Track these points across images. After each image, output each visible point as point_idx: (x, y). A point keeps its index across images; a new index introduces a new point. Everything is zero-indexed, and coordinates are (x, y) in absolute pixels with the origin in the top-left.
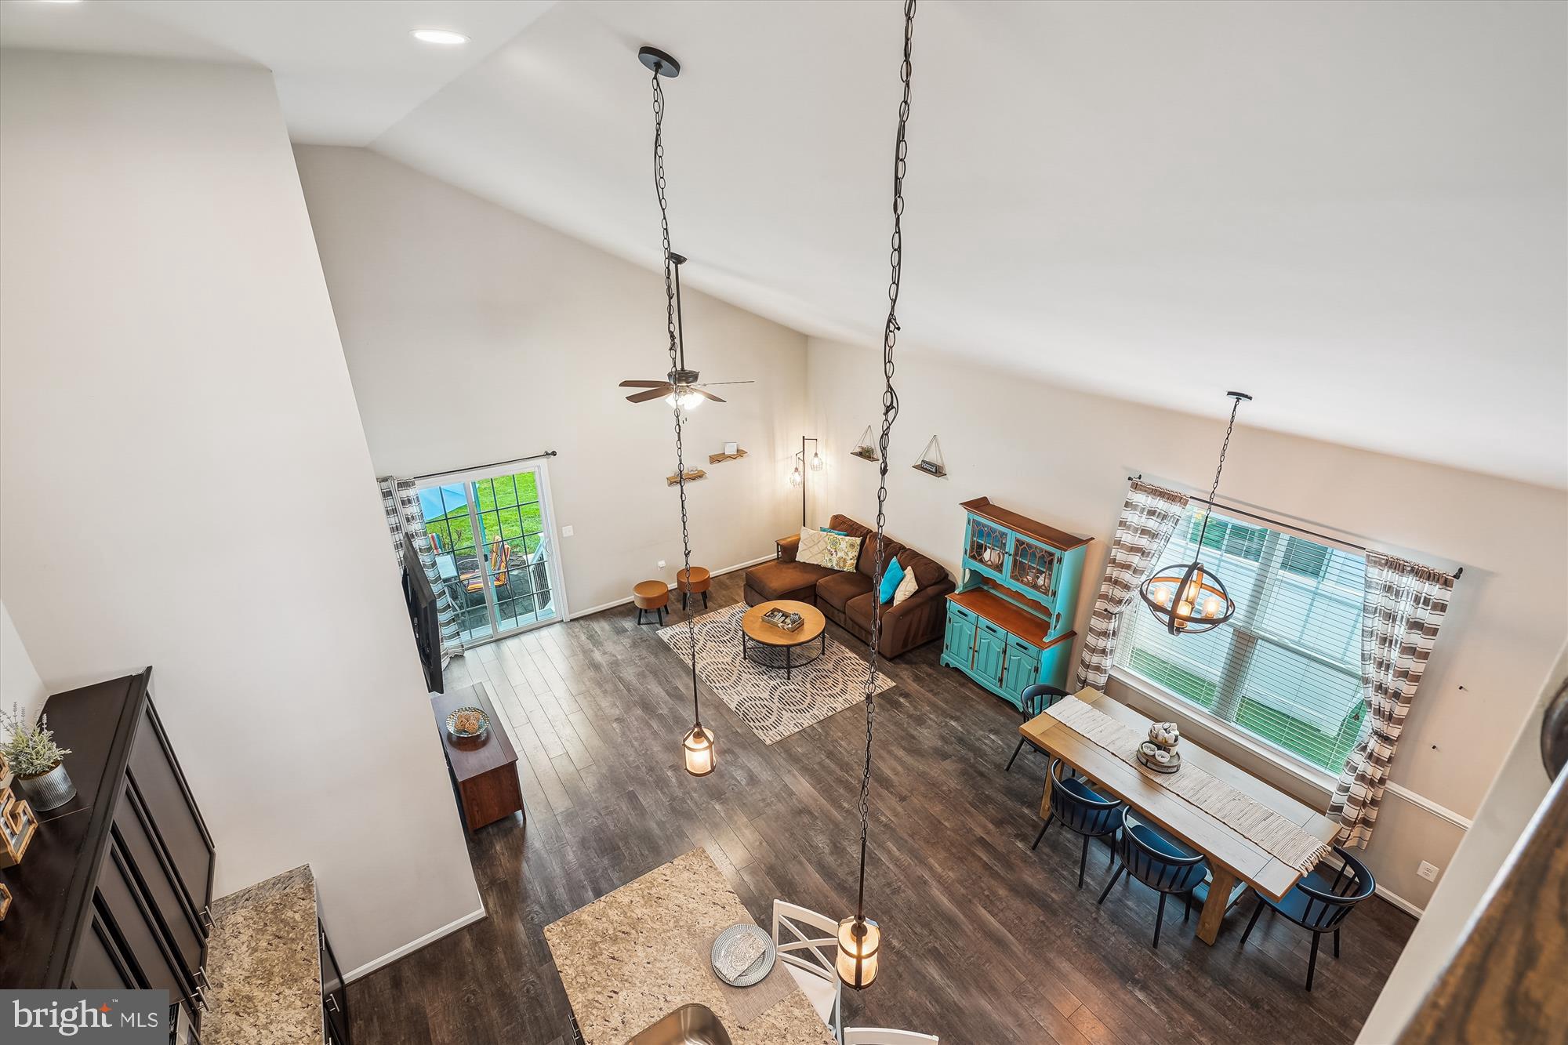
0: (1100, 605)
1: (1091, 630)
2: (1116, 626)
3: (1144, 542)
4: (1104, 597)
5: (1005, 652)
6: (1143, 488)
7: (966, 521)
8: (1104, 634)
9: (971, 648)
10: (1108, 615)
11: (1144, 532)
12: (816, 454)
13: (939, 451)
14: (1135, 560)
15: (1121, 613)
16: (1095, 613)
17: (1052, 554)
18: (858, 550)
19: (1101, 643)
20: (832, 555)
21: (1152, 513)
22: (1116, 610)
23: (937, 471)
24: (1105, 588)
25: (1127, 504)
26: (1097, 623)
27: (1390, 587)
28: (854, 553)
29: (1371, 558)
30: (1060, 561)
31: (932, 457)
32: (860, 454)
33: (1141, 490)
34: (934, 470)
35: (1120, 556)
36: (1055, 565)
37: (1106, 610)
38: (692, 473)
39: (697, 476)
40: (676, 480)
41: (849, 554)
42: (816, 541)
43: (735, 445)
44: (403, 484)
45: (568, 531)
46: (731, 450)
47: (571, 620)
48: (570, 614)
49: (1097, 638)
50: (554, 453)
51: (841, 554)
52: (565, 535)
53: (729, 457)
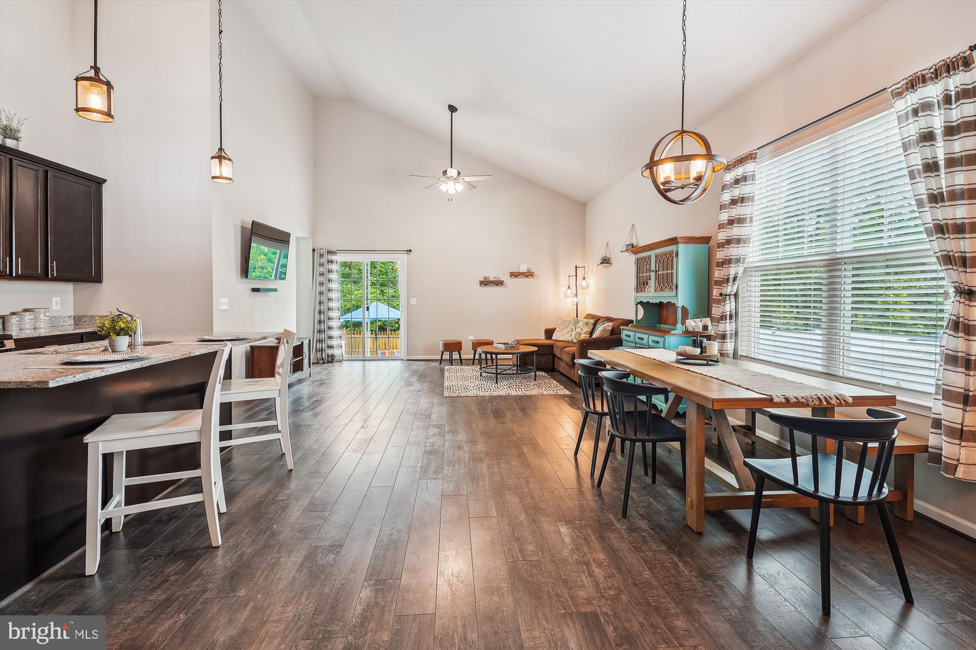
0: (716, 292)
3: (734, 212)
4: (718, 283)
6: (729, 167)
7: (634, 265)
8: (723, 318)
11: (733, 202)
13: (635, 233)
15: (736, 295)
16: (714, 301)
17: (672, 252)
20: (572, 331)
21: (736, 182)
22: (728, 289)
24: (717, 274)
29: (896, 92)
30: (677, 255)
31: (632, 240)
32: (602, 263)
33: (729, 169)
35: (722, 236)
36: (674, 260)
38: (495, 280)
39: (499, 283)
40: (485, 283)
41: (584, 329)
42: (567, 325)
43: (526, 265)
44: (330, 252)
45: (413, 301)
46: (523, 269)
47: (408, 360)
48: (407, 355)
49: (717, 324)
50: (410, 251)
51: (578, 330)
52: (411, 303)
53: (522, 273)
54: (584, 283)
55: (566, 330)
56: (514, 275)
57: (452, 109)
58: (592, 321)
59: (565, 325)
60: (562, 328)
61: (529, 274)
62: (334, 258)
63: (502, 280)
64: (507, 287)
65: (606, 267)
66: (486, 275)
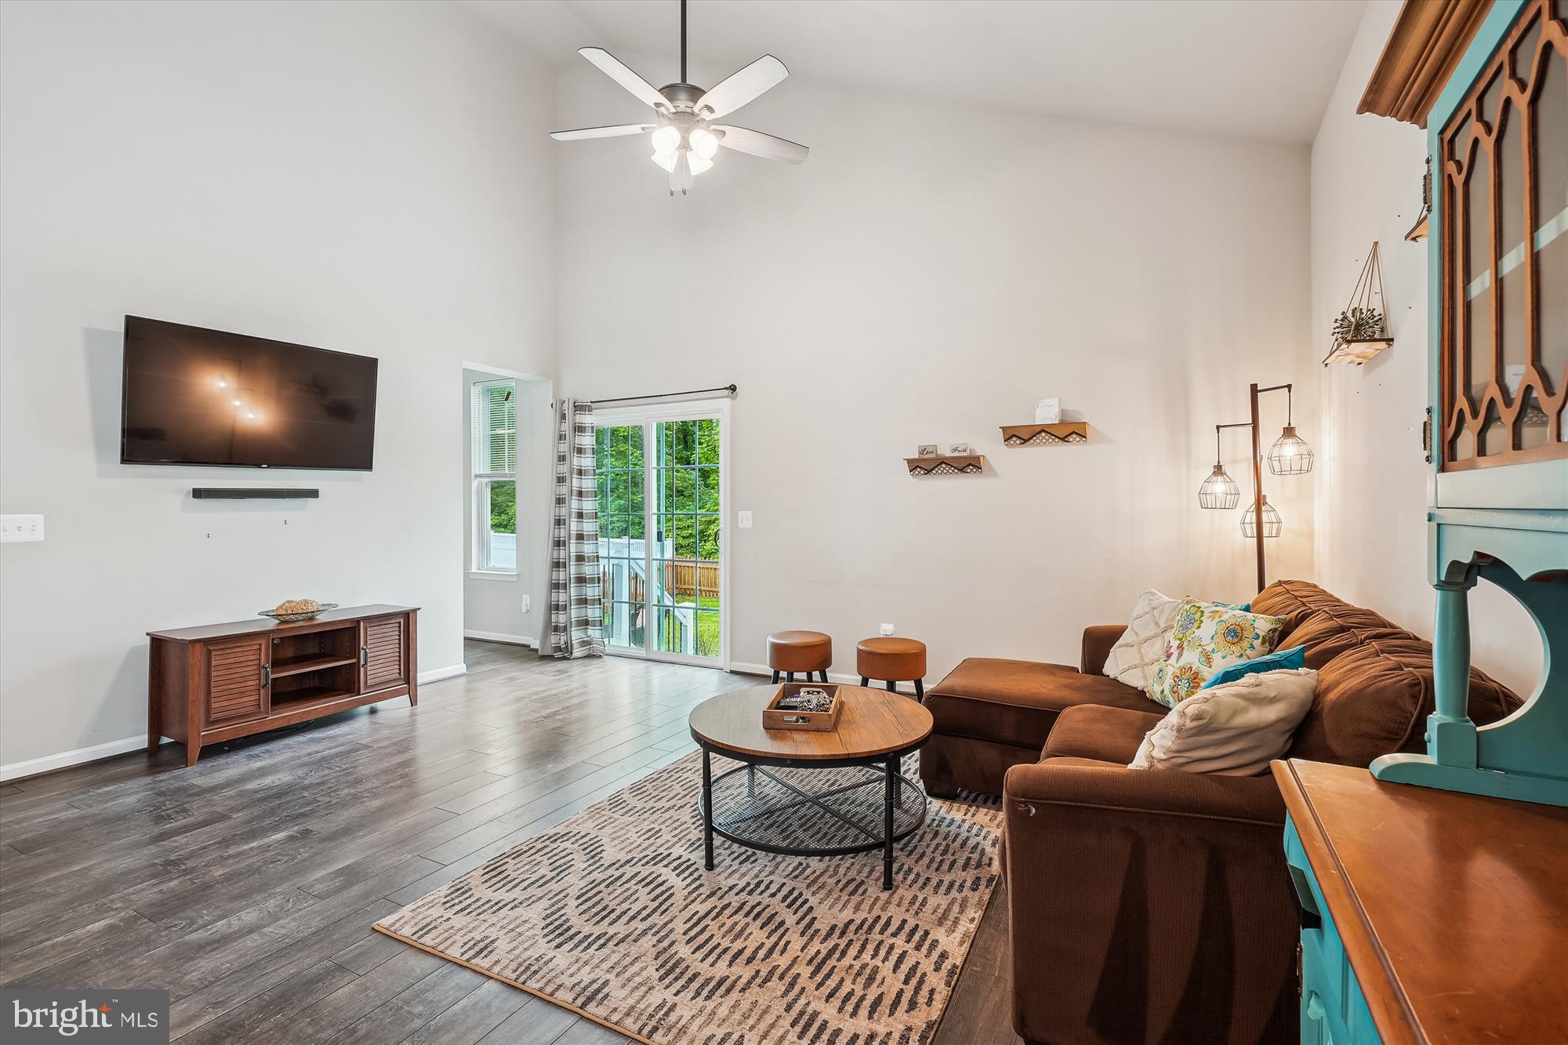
12: (1289, 431)
20: (1168, 659)
38: (956, 454)
39: (968, 464)
40: (926, 465)
41: (1217, 658)
42: (1163, 625)
43: (1055, 402)
44: (579, 408)
45: (745, 519)
46: (1047, 414)
47: (731, 671)
48: (732, 660)
50: (733, 388)
51: (1190, 657)
53: (1043, 430)
54: (1290, 449)
55: (1158, 643)
56: (1016, 436)
59: (1157, 623)
60: (1144, 634)
61: (1069, 431)
62: (587, 419)
63: (976, 453)
64: (993, 474)
65: (1367, 364)
66: (927, 441)
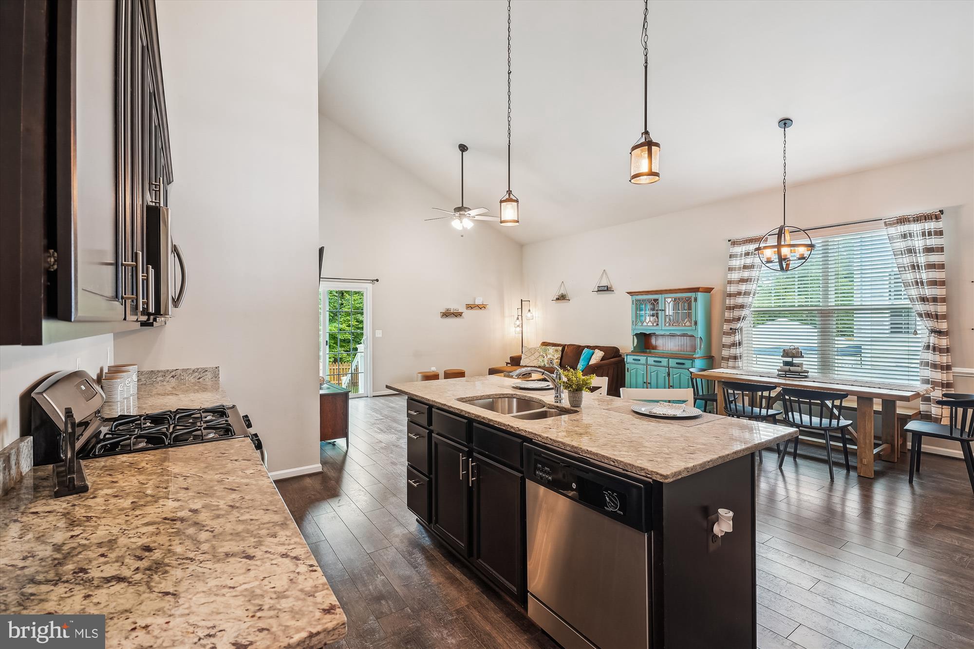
0: (726, 327)
1: (724, 346)
2: (740, 338)
3: (746, 274)
4: (728, 321)
5: (669, 374)
6: (738, 243)
7: (631, 303)
8: (734, 345)
9: (645, 383)
10: (733, 331)
11: (745, 267)
12: (529, 310)
13: (608, 278)
14: (743, 287)
15: (741, 329)
16: (724, 333)
17: (690, 298)
18: (561, 354)
19: (733, 351)
20: (544, 357)
21: (747, 254)
22: (738, 325)
23: (607, 289)
24: (728, 315)
25: (731, 256)
26: (726, 340)
27: (905, 234)
28: (559, 355)
29: (887, 223)
30: (696, 300)
31: (604, 283)
32: (558, 299)
33: (737, 244)
34: (606, 289)
35: (733, 289)
36: (693, 303)
37: (731, 329)
38: (455, 311)
39: (458, 315)
40: (447, 314)
41: (555, 355)
42: (533, 353)
43: (480, 298)
45: (379, 333)
46: (477, 301)
47: (373, 396)
48: (374, 392)
49: (729, 349)
50: (377, 280)
51: (549, 356)
52: (377, 336)
53: (477, 306)
54: (529, 315)
55: (533, 357)
56: (470, 307)
57: (463, 148)
58: (560, 348)
59: (531, 353)
60: (529, 355)
61: (482, 306)
63: (460, 311)
64: (465, 318)
65: (565, 304)
66: (447, 307)
